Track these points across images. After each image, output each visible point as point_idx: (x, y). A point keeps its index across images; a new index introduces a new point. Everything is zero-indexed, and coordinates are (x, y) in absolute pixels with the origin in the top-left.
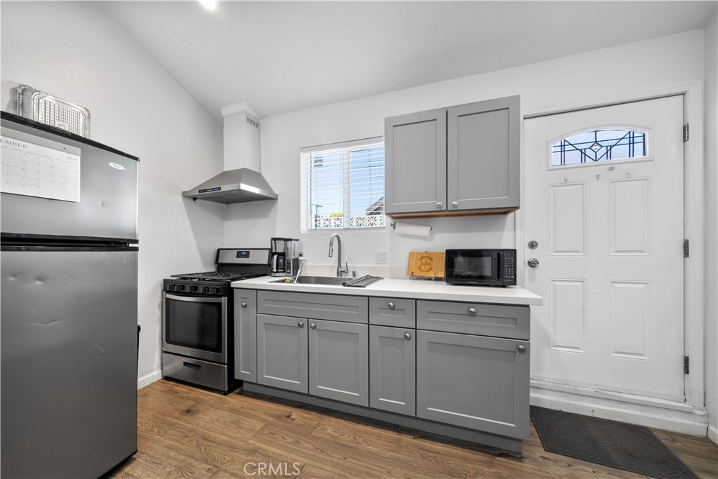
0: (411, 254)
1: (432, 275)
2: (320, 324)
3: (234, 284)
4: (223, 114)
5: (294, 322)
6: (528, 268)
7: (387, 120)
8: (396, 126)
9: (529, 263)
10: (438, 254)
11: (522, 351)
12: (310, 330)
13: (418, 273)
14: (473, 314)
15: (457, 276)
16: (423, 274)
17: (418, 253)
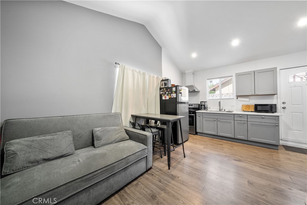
0: (243, 105)
1: (250, 110)
2: (221, 120)
3: (196, 111)
4: (186, 72)
5: (213, 120)
6: (282, 109)
7: (236, 74)
8: (239, 75)
9: (283, 108)
10: (252, 106)
11: (277, 126)
12: (218, 121)
13: (245, 110)
14: (263, 118)
15: (258, 110)
16: (247, 110)
17: (245, 105)
